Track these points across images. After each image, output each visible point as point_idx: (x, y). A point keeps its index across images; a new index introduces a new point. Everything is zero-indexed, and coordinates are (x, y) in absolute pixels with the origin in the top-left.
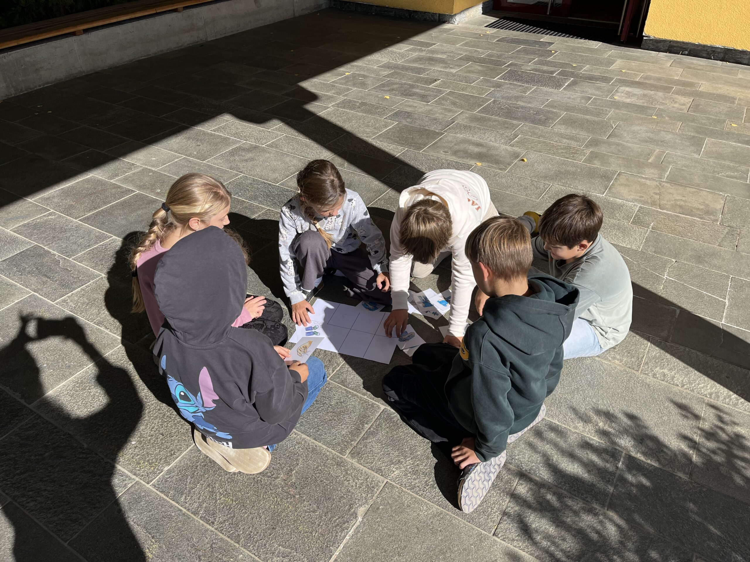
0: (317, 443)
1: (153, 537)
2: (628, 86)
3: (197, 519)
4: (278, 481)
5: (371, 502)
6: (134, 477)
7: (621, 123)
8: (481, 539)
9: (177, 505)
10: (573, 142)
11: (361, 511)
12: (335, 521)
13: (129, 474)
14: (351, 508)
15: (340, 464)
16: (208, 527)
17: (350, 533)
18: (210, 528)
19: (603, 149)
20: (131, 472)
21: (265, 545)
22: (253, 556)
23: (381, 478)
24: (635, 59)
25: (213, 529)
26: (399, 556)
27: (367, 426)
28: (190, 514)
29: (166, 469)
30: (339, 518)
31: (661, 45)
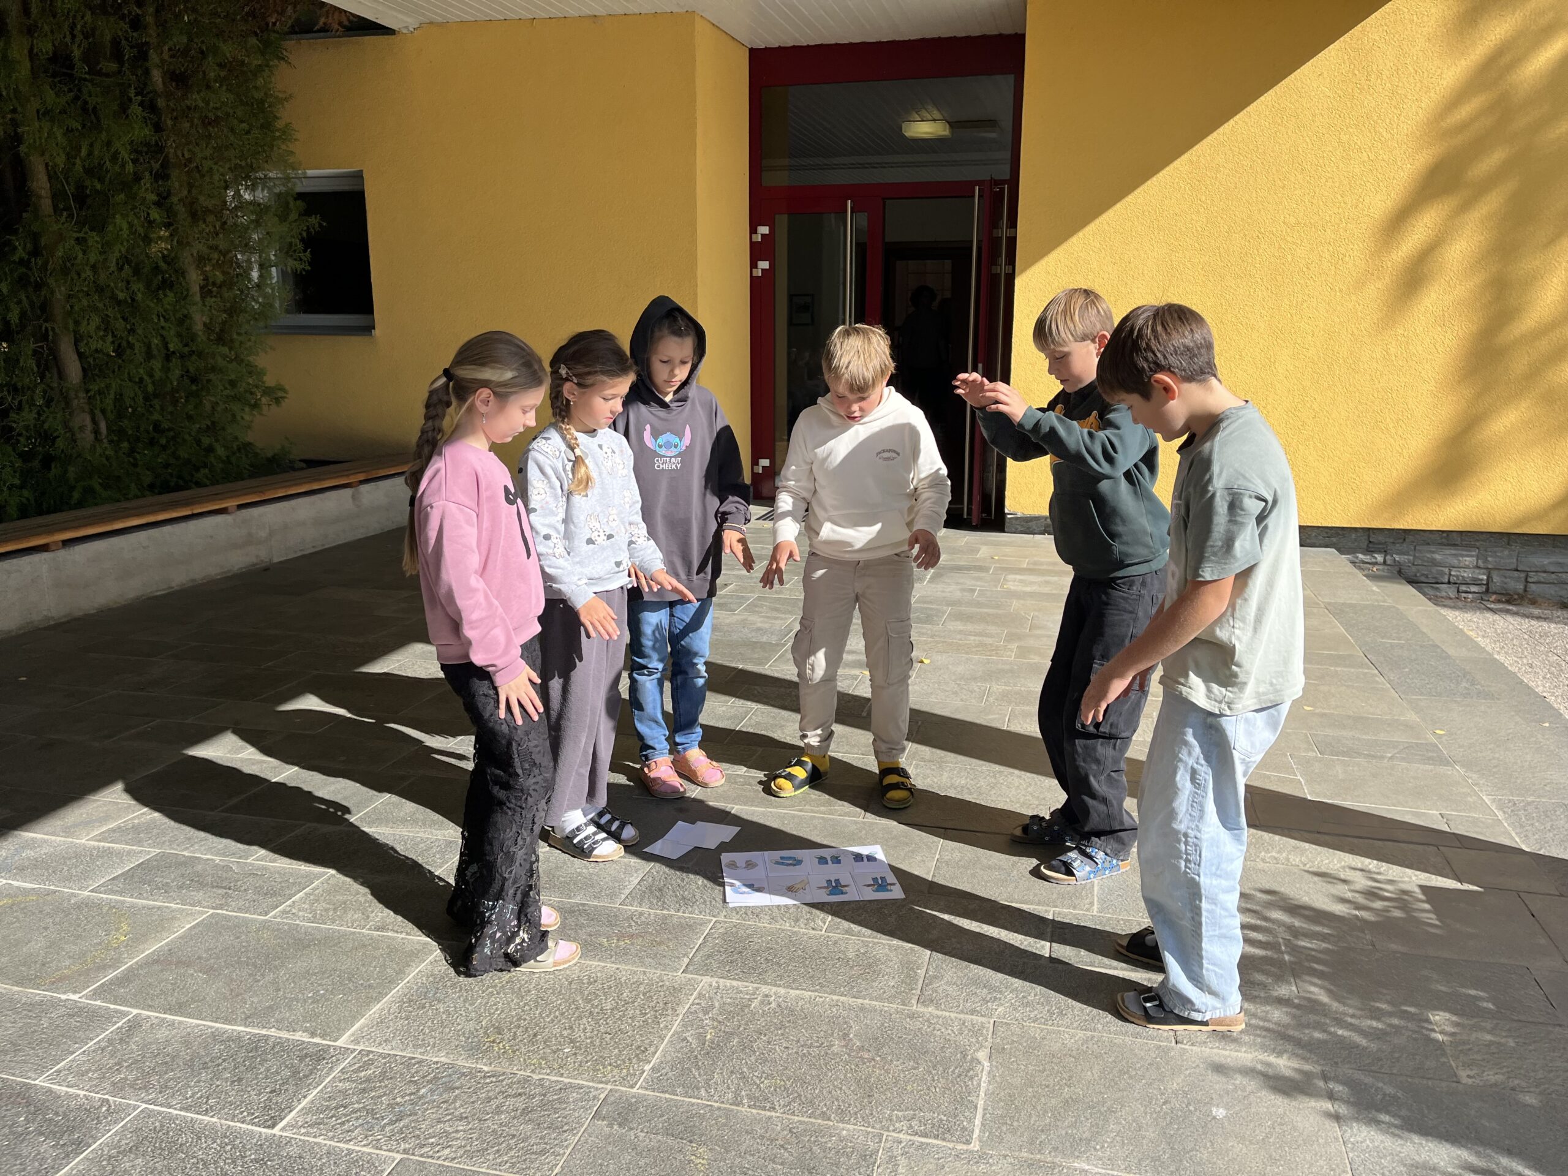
0: (860, 1001)
1: (691, 1142)
2: (1016, 574)
3: (743, 1109)
4: (835, 1049)
5: (988, 1044)
6: (601, 1086)
7: (1036, 613)
8: (1165, 1051)
9: (699, 1101)
10: (984, 638)
11: (982, 1055)
12: (953, 1072)
13: (591, 1084)
14: (965, 1057)
15: (912, 1016)
16: (768, 1113)
17: (983, 1079)
18: (773, 1114)
19: (1031, 642)
20: (593, 1081)
21: (872, 1114)
22: (863, 1128)
23: (984, 1020)
24: (1006, 544)
25: (778, 1114)
26: (1069, 1086)
27: (921, 972)
28: (728, 1106)
29: (647, 1067)
30: (956, 1068)
31: (1033, 524)
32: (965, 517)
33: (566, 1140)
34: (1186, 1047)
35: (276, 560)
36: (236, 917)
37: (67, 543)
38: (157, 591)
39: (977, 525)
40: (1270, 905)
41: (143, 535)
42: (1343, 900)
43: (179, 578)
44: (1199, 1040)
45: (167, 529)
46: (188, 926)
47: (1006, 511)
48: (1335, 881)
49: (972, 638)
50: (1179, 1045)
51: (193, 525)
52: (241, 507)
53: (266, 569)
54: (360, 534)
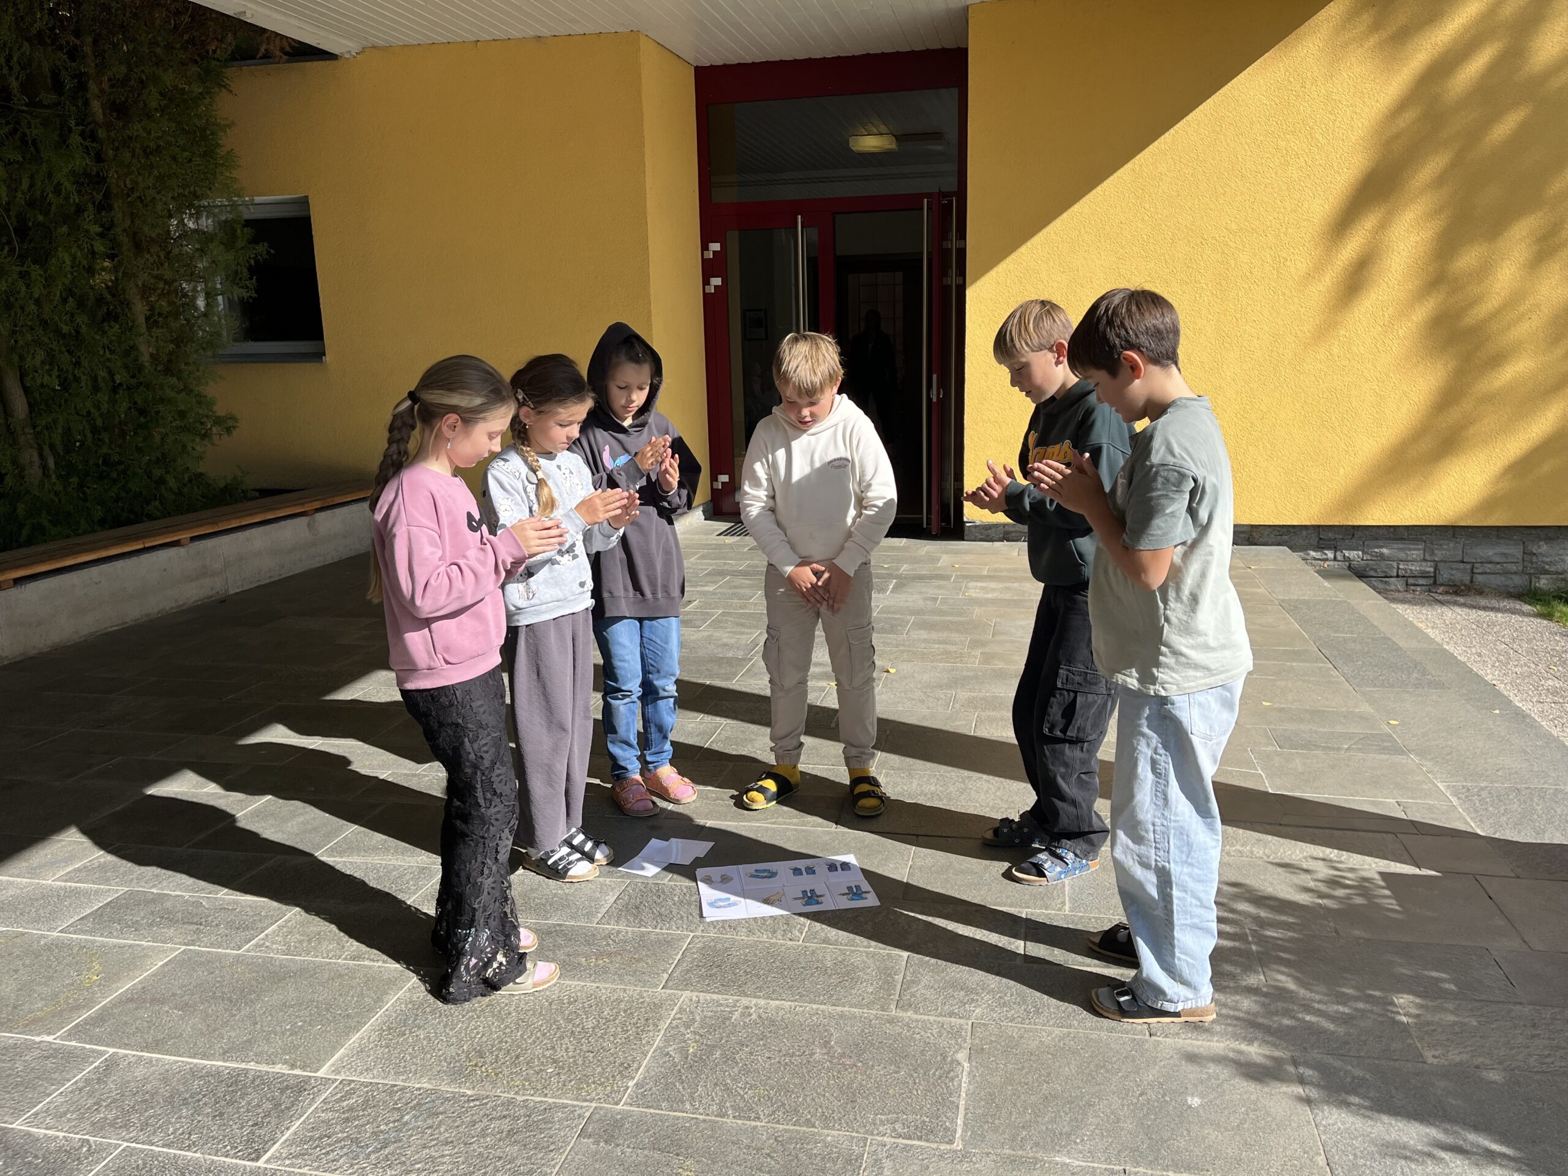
0: (839, 1009)
1: (677, 1155)
2: (977, 581)
3: (728, 1121)
4: (817, 1057)
5: (967, 1045)
6: (585, 1104)
7: (998, 620)
8: (1140, 1043)
9: (685, 1114)
10: (948, 646)
11: (961, 1056)
12: (934, 1074)
13: (575, 1103)
14: (944, 1058)
15: (892, 1021)
16: (754, 1123)
17: (964, 1080)
18: (758, 1124)
19: (995, 648)
20: (577, 1099)
21: (855, 1119)
22: (847, 1133)
23: (962, 1021)
24: (966, 552)
25: (763, 1124)
26: (1048, 1083)
27: (899, 978)
28: (713, 1118)
29: (631, 1084)
30: (937, 1070)
31: (991, 532)
32: (925, 526)
33: (553, 1160)
34: (1160, 1039)
35: (231, 592)
36: (209, 952)
37: (18, 581)
38: (111, 627)
39: (937, 534)
40: (1236, 897)
41: (94, 570)
42: (1308, 890)
43: (134, 612)
44: (1172, 1031)
45: (119, 564)
46: (161, 963)
47: (965, 519)
48: (1298, 871)
49: (937, 646)
50: (1153, 1038)
51: (145, 558)
52: (193, 539)
53: (223, 601)
54: (317, 562)
